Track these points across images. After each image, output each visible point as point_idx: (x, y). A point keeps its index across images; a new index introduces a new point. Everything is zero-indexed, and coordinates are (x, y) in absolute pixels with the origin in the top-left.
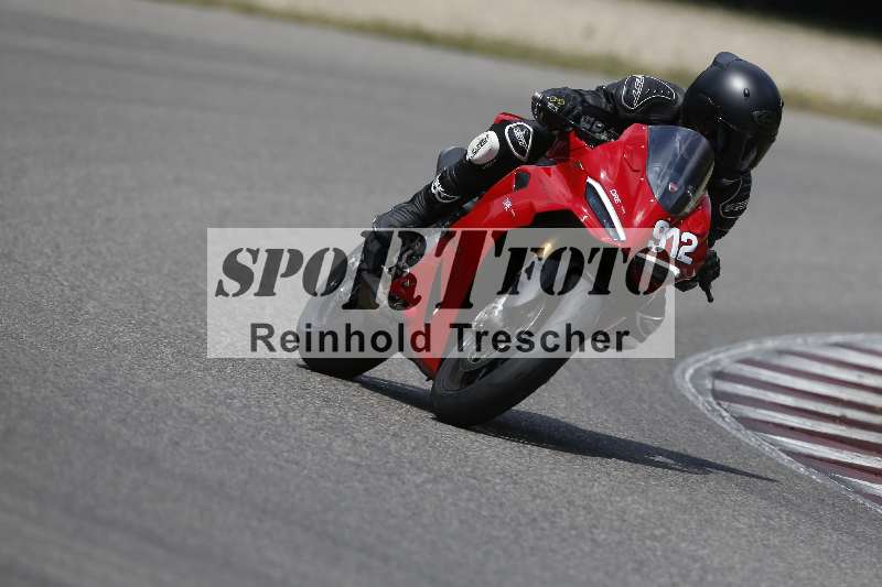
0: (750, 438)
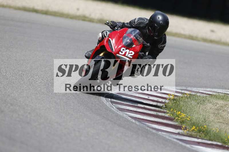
0: (120, 113)
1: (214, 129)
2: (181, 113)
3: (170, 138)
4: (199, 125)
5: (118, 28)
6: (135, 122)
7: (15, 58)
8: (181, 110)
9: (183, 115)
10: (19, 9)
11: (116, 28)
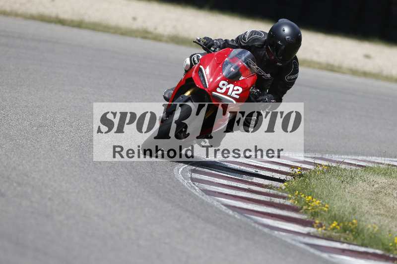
0: (208, 199)
1: (369, 226)
2: (312, 199)
3: (294, 243)
4: (344, 219)
5: (216, 49)
6: (233, 214)
7: (26, 104)
8: (312, 194)
9: (317, 202)
10: (33, 18)
11: (212, 49)
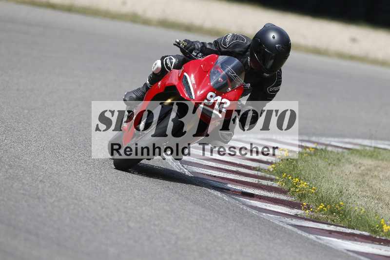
1: (356, 208)
2: (300, 181)
3: (281, 224)
4: (331, 201)
5: (198, 53)
6: (221, 196)
8: (299, 176)
9: (304, 184)
11: (195, 54)
